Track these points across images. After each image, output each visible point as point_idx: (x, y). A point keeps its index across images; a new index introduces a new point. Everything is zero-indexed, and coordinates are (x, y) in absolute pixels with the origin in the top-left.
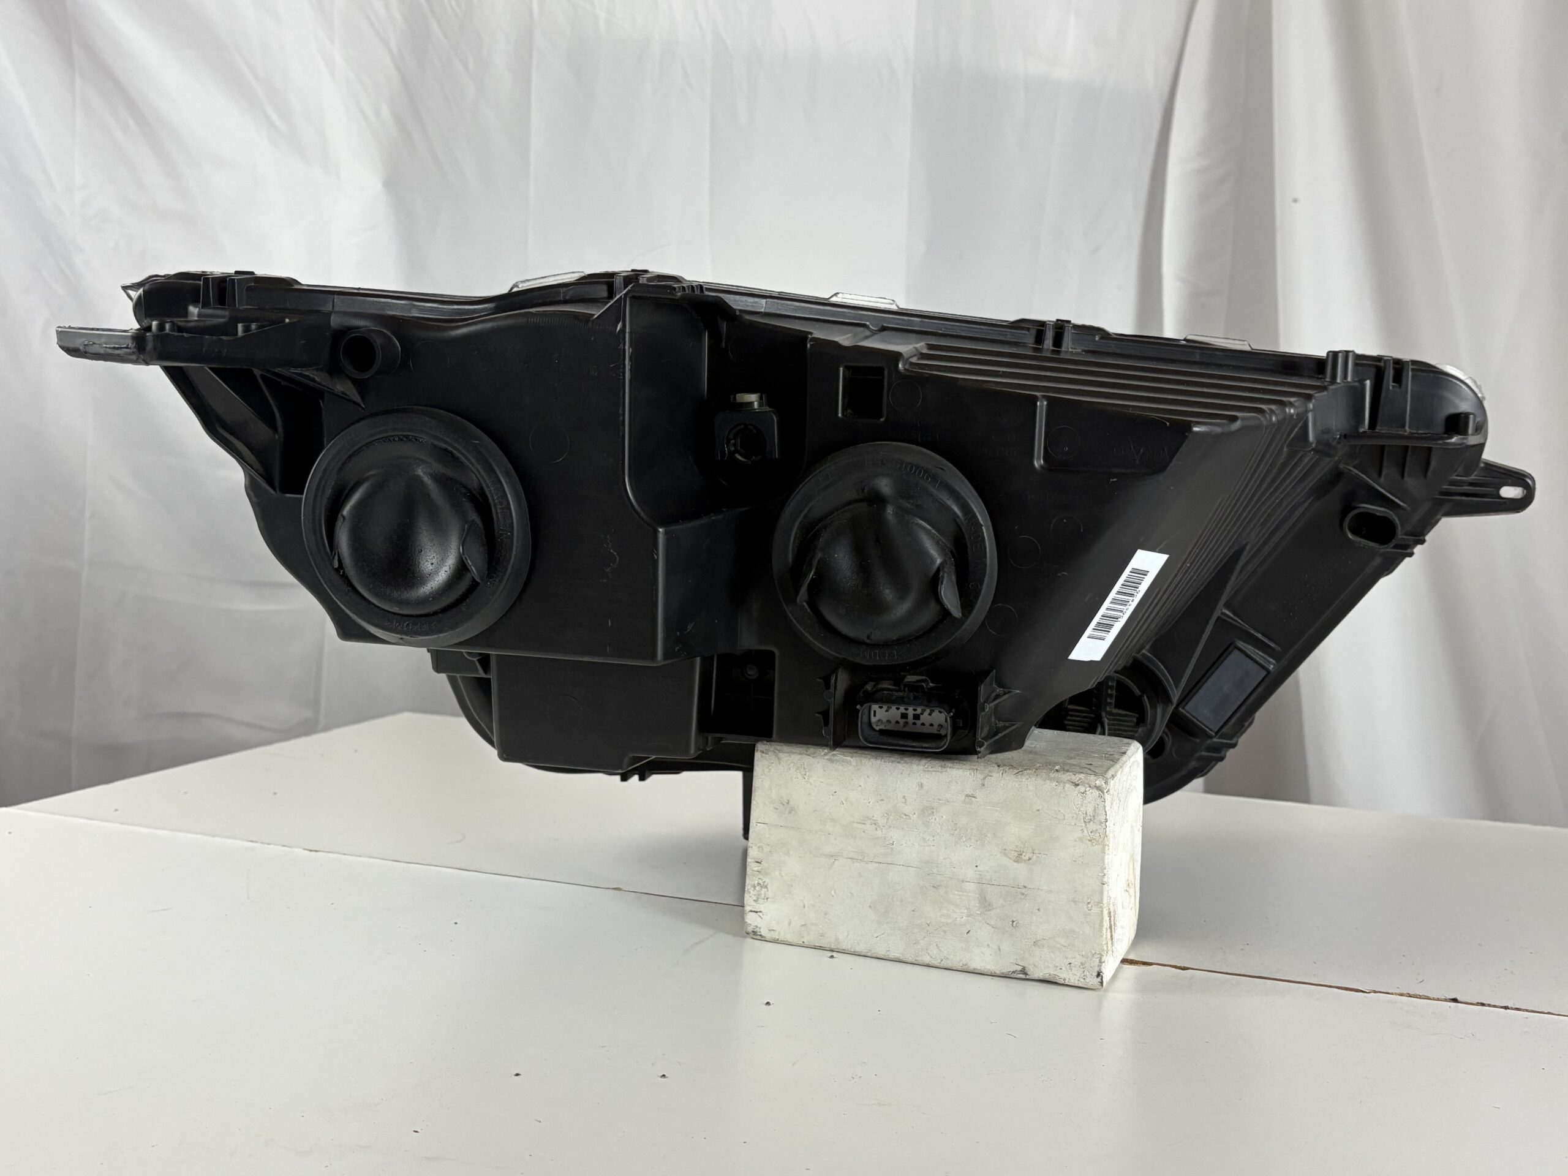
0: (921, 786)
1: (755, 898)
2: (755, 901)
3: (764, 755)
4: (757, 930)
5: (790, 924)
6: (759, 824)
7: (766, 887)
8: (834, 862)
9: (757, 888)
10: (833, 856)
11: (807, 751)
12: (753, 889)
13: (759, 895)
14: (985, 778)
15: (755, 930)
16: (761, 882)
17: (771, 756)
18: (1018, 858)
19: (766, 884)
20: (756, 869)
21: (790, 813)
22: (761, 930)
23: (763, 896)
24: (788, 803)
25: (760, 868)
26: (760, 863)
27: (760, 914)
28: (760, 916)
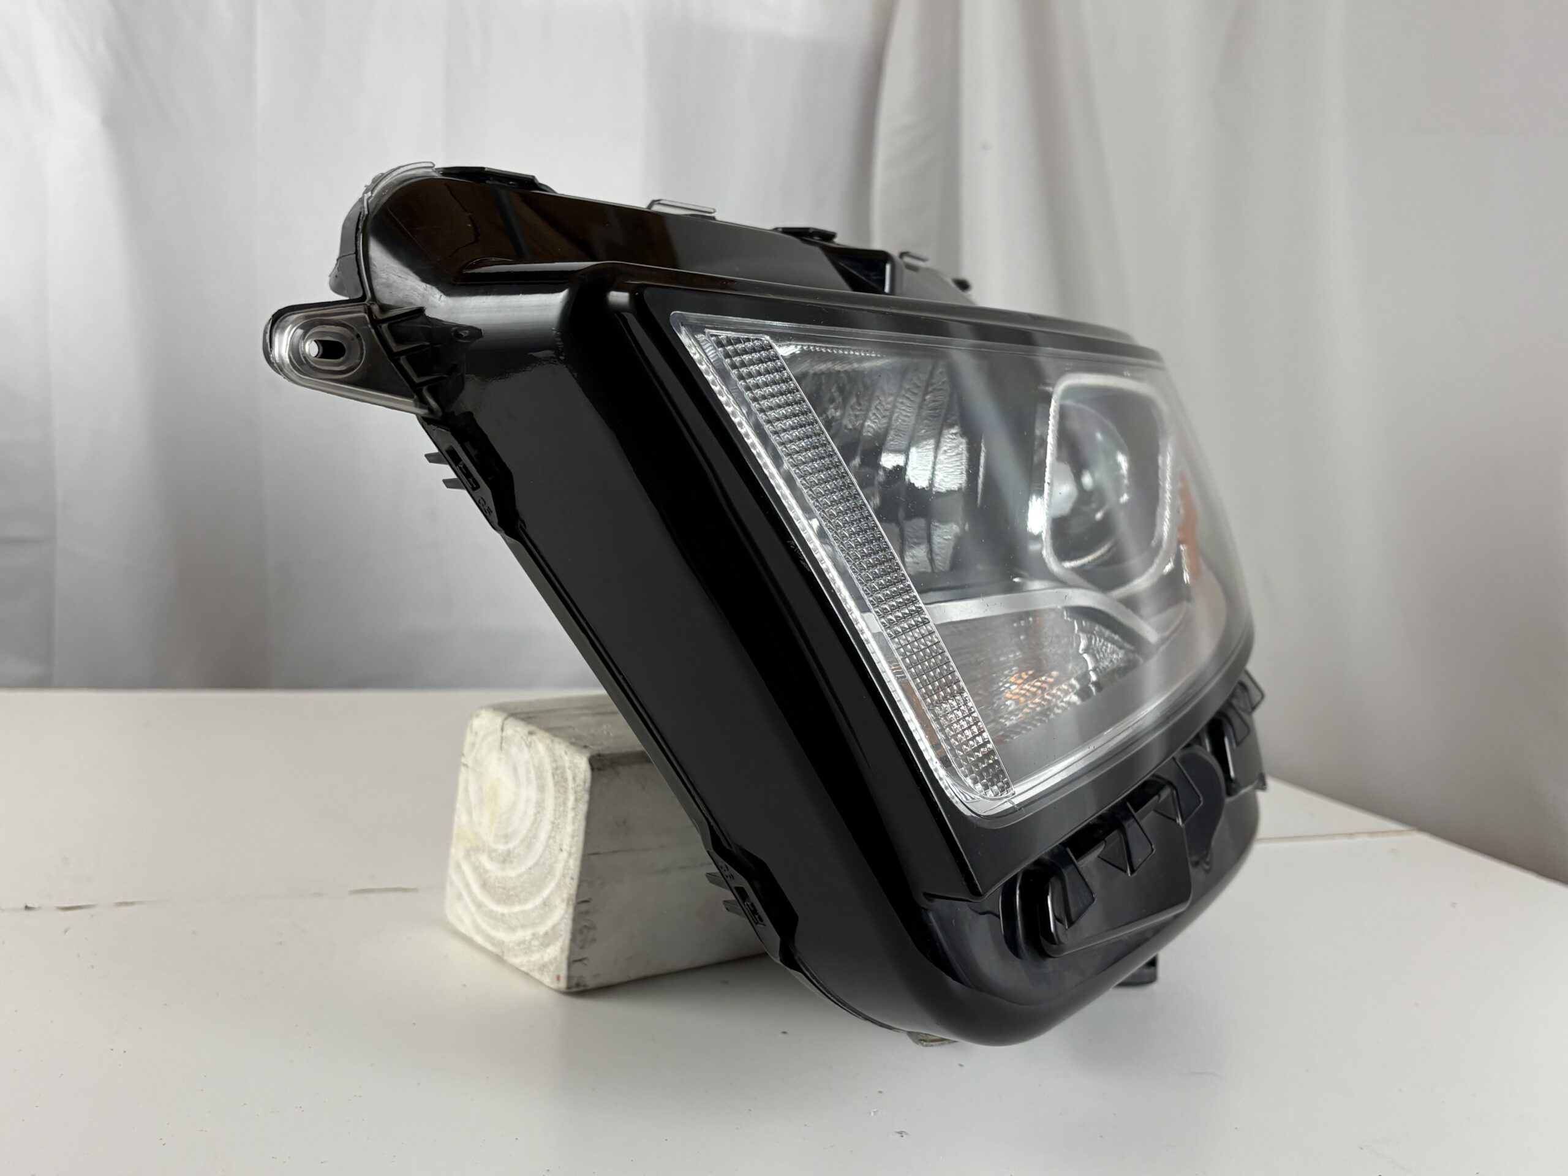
1: (581, 945)
2: (581, 948)
4: (583, 980)
5: (616, 962)
7: (593, 928)
9: (585, 932)
10: (666, 871)
13: (586, 939)
15: (580, 981)
16: (589, 923)
19: (593, 925)
20: (584, 910)
21: (625, 833)
22: (586, 980)
23: (589, 939)
24: (624, 823)
25: (588, 907)
26: (590, 902)
27: (585, 961)
28: (585, 964)
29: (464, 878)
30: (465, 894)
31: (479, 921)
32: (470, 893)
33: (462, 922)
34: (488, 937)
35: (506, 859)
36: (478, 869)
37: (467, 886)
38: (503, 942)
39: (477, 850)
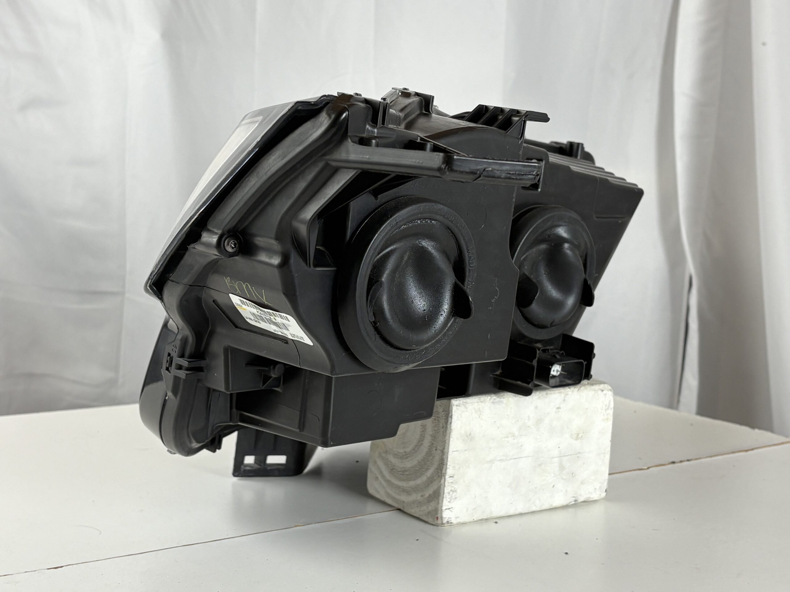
0: (536, 407)
1: (449, 500)
2: (449, 502)
3: (458, 407)
4: (450, 520)
5: (467, 510)
6: (453, 452)
7: (456, 491)
8: (492, 465)
9: (451, 493)
10: (492, 461)
11: (480, 400)
12: (448, 494)
13: (452, 497)
14: (565, 396)
15: (448, 521)
16: (453, 489)
17: (462, 408)
18: (577, 439)
19: (455, 489)
20: (450, 481)
21: (471, 440)
22: (452, 520)
23: (453, 497)
24: (470, 435)
25: (452, 480)
26: (453, 477)
27: (451, 509)
28: (451, 511)
29: (379, 468)
30: (379, 477)
31: (389, 491)
32: (383, 476)
33: (378, 492)
34: (393, 498)
35: (404, 456)
36: (387, 463)
37: (381, 472)
38: (404, 502)
39: (386, 452)
